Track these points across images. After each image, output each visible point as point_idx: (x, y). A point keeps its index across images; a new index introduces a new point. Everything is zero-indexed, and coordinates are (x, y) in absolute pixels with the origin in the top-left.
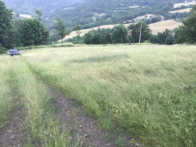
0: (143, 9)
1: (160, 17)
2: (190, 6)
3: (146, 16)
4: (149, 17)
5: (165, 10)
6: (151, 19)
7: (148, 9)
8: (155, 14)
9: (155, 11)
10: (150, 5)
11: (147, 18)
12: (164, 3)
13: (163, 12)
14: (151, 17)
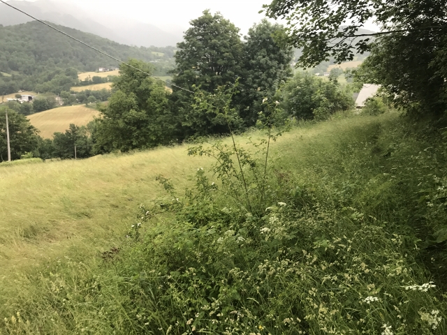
0: (7, 80)
1: (54, 99)
2: (112, 79)
4: (26, 99)
5: (62, 83)
6: (31, 102)
8: (41, 92)
11: (21, 101)
12: (58, 69)
13: (58, 87)
14: (30, 98)
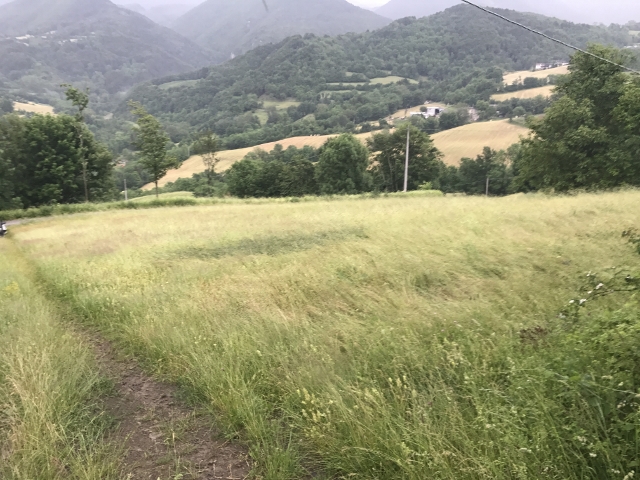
0: (413, 88)
1: (466, 111)
2: (554, 80)
3: (424, 110)
4: (431, 112)
5: (480, 90)
6: (438, 116)
7: (428, 86)
8: (451, 103)
9: (449, 93)
10: (435, 77)
11: (426, 115)
12: (476, 69)
13: (474, 95)
14: (437, 111)
